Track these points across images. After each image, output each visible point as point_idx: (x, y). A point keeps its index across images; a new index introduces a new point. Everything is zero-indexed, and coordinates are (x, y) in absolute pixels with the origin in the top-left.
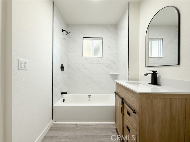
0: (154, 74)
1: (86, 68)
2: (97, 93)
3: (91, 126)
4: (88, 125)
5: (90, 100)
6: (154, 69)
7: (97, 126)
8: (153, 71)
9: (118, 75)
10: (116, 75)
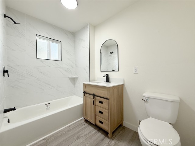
0: (107, 76)
1: (41, 73)
2: (57, 99)
3: (63, 131)
4: (60, 132)
5: (49, 109)
6: (107, 73)
7: (69, 128)
8: (106, 74)
9: (78, 78)
10: (74, 78)
